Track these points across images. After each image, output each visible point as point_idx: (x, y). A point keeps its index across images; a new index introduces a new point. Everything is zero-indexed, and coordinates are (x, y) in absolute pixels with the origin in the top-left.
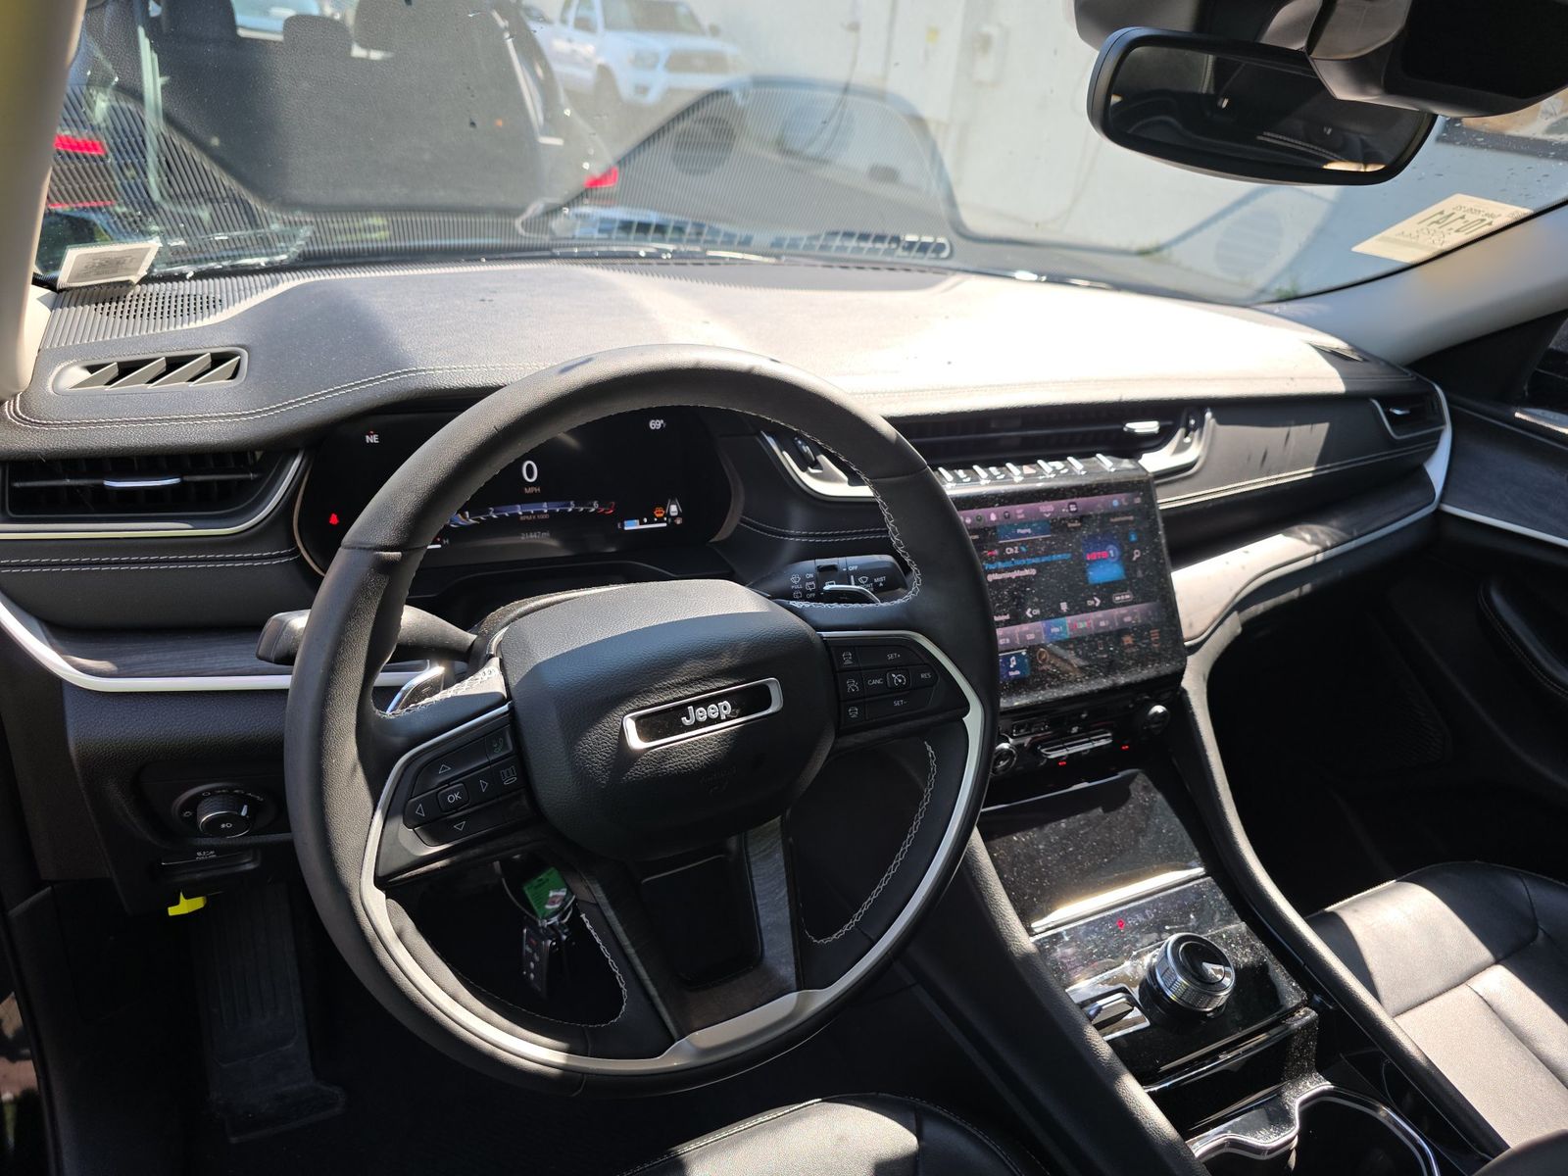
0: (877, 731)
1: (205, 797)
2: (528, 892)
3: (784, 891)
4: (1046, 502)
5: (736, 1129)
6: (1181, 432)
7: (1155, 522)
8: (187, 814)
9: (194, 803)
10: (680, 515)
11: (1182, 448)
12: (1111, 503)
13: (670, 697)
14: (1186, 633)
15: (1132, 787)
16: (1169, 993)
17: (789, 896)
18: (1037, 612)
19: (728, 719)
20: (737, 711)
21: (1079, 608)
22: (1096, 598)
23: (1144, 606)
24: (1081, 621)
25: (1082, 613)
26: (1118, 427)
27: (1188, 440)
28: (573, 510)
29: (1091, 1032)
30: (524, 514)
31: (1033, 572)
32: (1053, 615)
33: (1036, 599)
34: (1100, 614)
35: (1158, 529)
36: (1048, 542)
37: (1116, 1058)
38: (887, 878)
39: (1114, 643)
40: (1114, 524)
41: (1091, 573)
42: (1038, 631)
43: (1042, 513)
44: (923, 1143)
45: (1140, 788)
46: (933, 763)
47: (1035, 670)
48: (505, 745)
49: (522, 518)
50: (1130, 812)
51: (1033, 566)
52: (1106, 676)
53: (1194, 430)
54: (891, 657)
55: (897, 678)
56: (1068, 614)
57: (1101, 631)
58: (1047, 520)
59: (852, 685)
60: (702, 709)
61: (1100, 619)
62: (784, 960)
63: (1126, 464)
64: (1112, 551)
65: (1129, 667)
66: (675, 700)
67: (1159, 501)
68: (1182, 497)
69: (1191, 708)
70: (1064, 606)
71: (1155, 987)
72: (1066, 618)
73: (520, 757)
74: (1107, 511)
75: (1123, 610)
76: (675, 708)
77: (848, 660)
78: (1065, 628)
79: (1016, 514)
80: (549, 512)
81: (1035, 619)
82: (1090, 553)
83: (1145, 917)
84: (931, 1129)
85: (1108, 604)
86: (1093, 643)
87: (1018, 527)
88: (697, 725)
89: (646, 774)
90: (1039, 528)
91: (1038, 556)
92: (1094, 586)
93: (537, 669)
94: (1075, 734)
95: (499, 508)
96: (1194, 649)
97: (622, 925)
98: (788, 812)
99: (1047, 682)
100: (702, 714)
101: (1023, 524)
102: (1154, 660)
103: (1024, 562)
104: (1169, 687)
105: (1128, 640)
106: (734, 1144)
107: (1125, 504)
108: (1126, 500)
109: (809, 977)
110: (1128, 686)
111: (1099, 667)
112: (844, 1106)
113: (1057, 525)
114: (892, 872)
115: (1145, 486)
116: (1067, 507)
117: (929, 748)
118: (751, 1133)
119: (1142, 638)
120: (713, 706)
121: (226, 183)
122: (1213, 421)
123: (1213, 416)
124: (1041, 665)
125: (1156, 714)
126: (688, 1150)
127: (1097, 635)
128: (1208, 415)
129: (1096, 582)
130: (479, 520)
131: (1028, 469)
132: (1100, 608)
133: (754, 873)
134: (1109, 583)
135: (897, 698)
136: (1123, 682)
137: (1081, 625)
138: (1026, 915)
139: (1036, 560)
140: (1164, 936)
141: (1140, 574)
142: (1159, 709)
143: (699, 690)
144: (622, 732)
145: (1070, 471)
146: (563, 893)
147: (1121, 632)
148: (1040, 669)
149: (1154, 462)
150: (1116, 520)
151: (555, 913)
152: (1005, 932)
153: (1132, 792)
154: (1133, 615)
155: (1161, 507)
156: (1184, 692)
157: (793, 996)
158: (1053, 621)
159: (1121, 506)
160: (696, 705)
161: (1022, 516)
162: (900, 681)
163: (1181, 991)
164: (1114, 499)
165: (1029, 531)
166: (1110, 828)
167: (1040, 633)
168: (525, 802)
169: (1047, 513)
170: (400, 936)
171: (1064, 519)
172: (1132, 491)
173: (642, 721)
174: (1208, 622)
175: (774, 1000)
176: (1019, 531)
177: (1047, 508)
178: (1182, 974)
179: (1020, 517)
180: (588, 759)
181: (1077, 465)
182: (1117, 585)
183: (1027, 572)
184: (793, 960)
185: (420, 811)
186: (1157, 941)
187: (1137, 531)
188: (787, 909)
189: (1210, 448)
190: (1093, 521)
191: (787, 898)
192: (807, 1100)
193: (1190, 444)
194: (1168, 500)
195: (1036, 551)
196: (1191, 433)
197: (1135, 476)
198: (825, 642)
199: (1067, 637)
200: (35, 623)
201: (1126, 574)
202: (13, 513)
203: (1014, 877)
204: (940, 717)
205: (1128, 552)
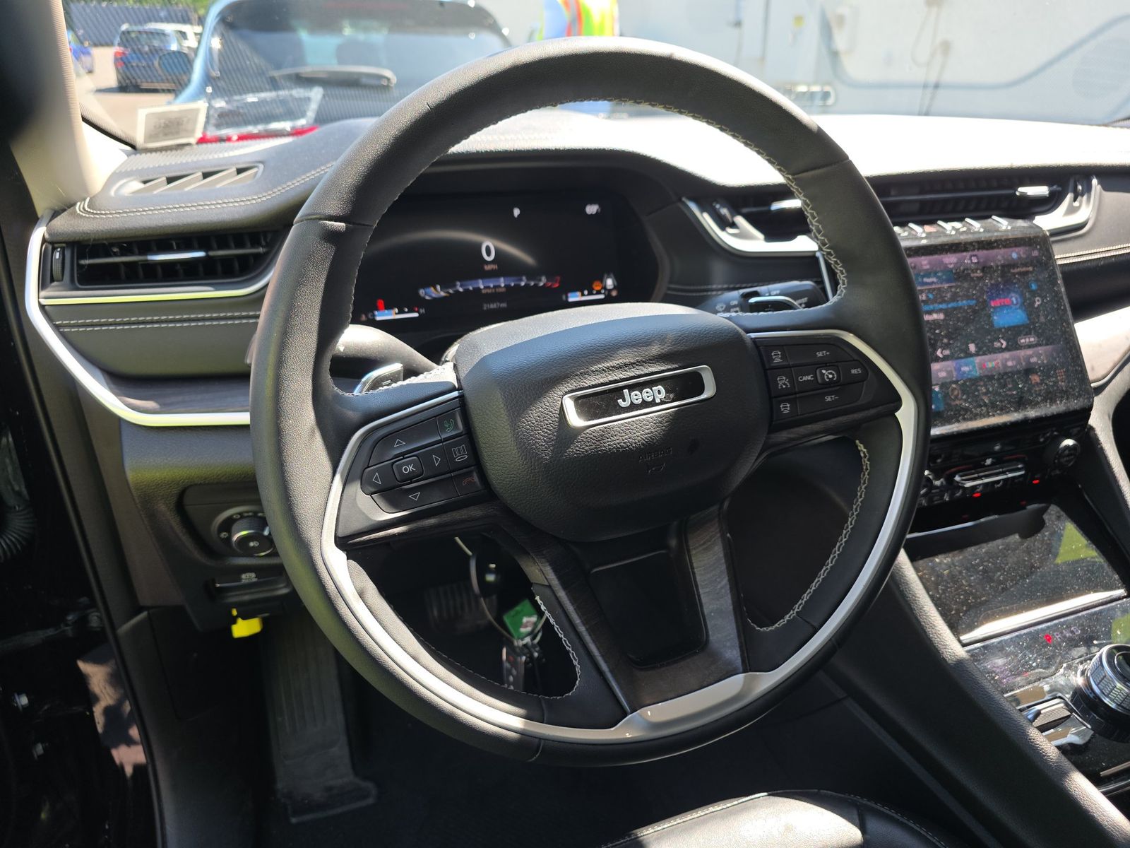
0: (810, 426)
1: (236, 520)
2: (507, 619)
3: (725, 581)
4: (949, 255)
5: (689, 817)
6: (1070, 196)
7: (1054, 273)
8: (224, 535)
9: (228, 525)
10: (615, 288)
11: (1071, 210)
12: (1011, 255)
13: (606, 380)
14: (1091, 376)
15: (1046, 517)
16: (1106, 701)
17: (730, 585)
18: (947, 352)
19: (662, 403)
20: (672, 396)
21: (985, 349)
22: (1002, 341)
23: (1049, 348)
24: (990, 361)
25: (990, 353)
26: (1010, 192)
27: (1076, 204)
28: (525, 285)
29: (1034, 734)
30: (485, 288)
31: (941, 316)
32: (962, 355)
33: (945, 341)
34: (1007, 355)
35: (1056, 279)
36: (953, 290)
37: (1063, 757)
38: (825, 571)
39: (1022, 380)
40: (1014, 274)
41: (995, 318)
42: (949, 369)
43: (946, 264)
44: (867, 836)
45: (1054, 518)
46: (866, 461)
47: (949, 405)
48: (456, 426)
49: (483, 292)
50: (1046, 538)
51: (940, 311)
52: (1016, 410)
53: (1082, 195)
54: (820, 354)
55: (828, 374)
56: (977, 354)
57: (1009, 370)
58: (951, 270)
59: (783, 382)
60: (637, 392)
61: (1007, 360)
62: (728, 644)
63: (1021, 223)
64: (1014, 298)
65: (1038, 403)
66: (611, 382)
67: (1056, 257)
68: (1076, 254)
69: (1100, 444)
70: (972, 348)
71: (1092, 696)
72: (975, 358)
73: (469, 435)
74: (1006, 263)
75: (1029, 352)
76: (611, 391)
77: (777, 358)
78: (974, 367)
79: (922, 265)
80: (505, 286)
81: (945, 358)
82: (993, 300)
83: (1072, 632)
84: (874, 824)
85: (1013, 346)
86: (1002, 381)
87: (923, 276)
88: (633, 407)
89: (587, 451)
90: (944, 277)
91: (943, 301)
92: (1000, 330)
93: (483, 360)
94: (988, 466)
95: (464, 283)
96: (1099, 390)
97: (573, 604)
98: (726, 504)
99: (960, 415)
100: (636, 397)
101: (928, 274)
102: (1062, 397)
103: (931, 307)
104: (1077, 421)
105: (1035, 378)
106: (689, 829)
107: (1024, 256)
108: (1024, 253)
109: (754, 661)
110: (1038, 420)
111: (1010, 402)
112: (790, 800)
113: (960, 275)
114: (830, 565)
115: (1042, 242)
116: (970, 259)
117: (861, 447)
118: (703, 821)
119: (1049, 377)
120: (648, 390)
121: (256, 61)
122: (1099, 187)
123: (1099, 183)
124: (954, 400)
125: (1067, 447)
126: (648, 833)
127: (1006, 373)
128: (1095, 181)
129: (1001, 326)
130: (448, 293)
131: (928, 228)
132: (1007, 349)
133: (695, 565)
134: (1014, 327)
135: (829, 394)
136: (1034, 416)
137: (990, 365)
138: (955, 628)
139: (943, 306)
140: (1094, 650)
141: (1042, 319)
142: (1069, 442)
143: (633, 374)
144: (562, 411)
145: (969, 229)
146: (534, 619)
147: (1029, 371)
148: (953, 403)
149: (1047, 222)
150: (1016, 270)
151: (529, 634)
152: (936, 640)
153: (1047, 521)
154: (1039, 355)
155: (1059, 262)
156: (1092, 429)
157: (740, 678)
158: (963, 360)
159: (1020, 258)
160: (631, 388)
161: (928, 267)
162: (831, 376)
163: (1120, 698)
164: (1012, 251)
165: (934, 280)
166: (1028, 551)
167: (951, 371)
168: (476, 478)
169: (951, 264)
170: (361, 595)
171: (967, 269)
172: (1030, 245)
173: (580, 401)
174: (1109, 366)
175: (721, 680)
176: (926, 280)
177: (950, 259)
178: (1120, 680)
179: (925, 267)
180: (531, 435)
181: (976, 225)
182: (1022, 328)
183: (935, 316)
184: (737, 644)
185: (376, 479)
186: (1087, 654)
187: (1037, 281)
188: (729, 596)
189: (1099, 210)
190: (995, 271)
191: (728, 587)
192: (754, 794)
193: (1078, 208)
194: (1064, 255)
195: (942, 297)
196: (1079, 198)
197: (1032, 233)
198: (754, 340)
199: (978, 374)
200: (99, 373)
201: (1029, 319)
202: (81, 284)
203: (938, 593)
204: (872, 412)
205: (1029, 299)
